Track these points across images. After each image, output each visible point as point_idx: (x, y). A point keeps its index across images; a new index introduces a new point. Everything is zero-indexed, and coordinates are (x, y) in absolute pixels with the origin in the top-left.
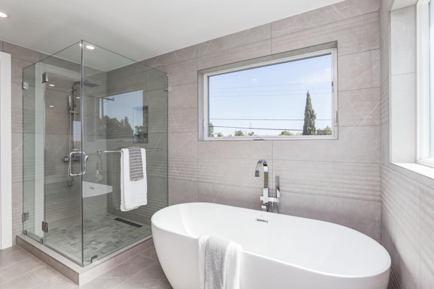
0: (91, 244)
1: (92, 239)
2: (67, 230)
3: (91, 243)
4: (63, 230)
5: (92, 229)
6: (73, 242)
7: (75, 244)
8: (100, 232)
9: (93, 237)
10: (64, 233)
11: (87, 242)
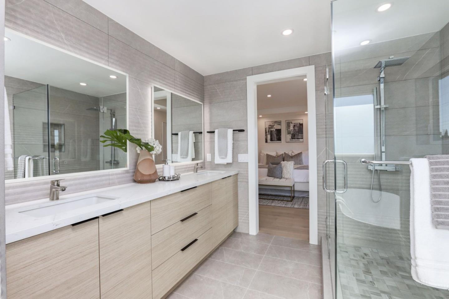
0: (381, 296)
1: (387, 290)
2: (369, 256)
3: (382, 294)
4: (365, 254)
5: (400, 273)
6: (363, 277)
7: (363, 282)
8: (407, 285)
9: (392, 287)
10: (364, 258)
11: (377, 289)
